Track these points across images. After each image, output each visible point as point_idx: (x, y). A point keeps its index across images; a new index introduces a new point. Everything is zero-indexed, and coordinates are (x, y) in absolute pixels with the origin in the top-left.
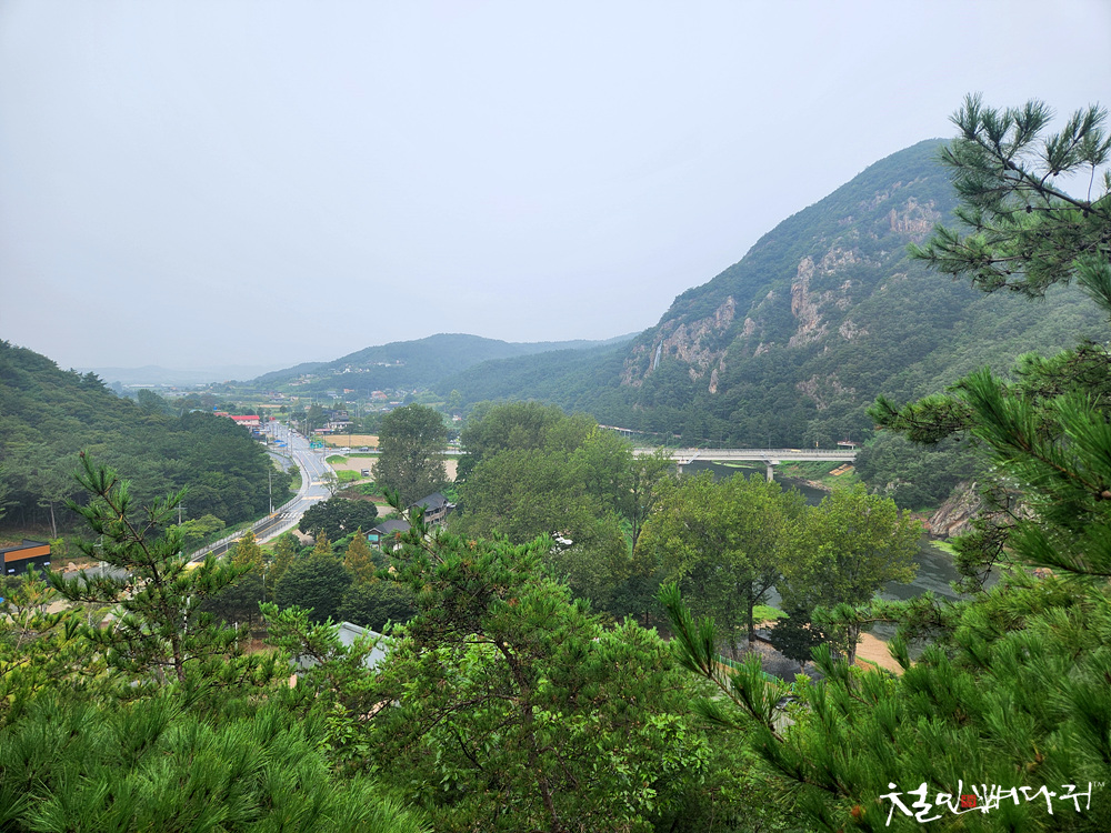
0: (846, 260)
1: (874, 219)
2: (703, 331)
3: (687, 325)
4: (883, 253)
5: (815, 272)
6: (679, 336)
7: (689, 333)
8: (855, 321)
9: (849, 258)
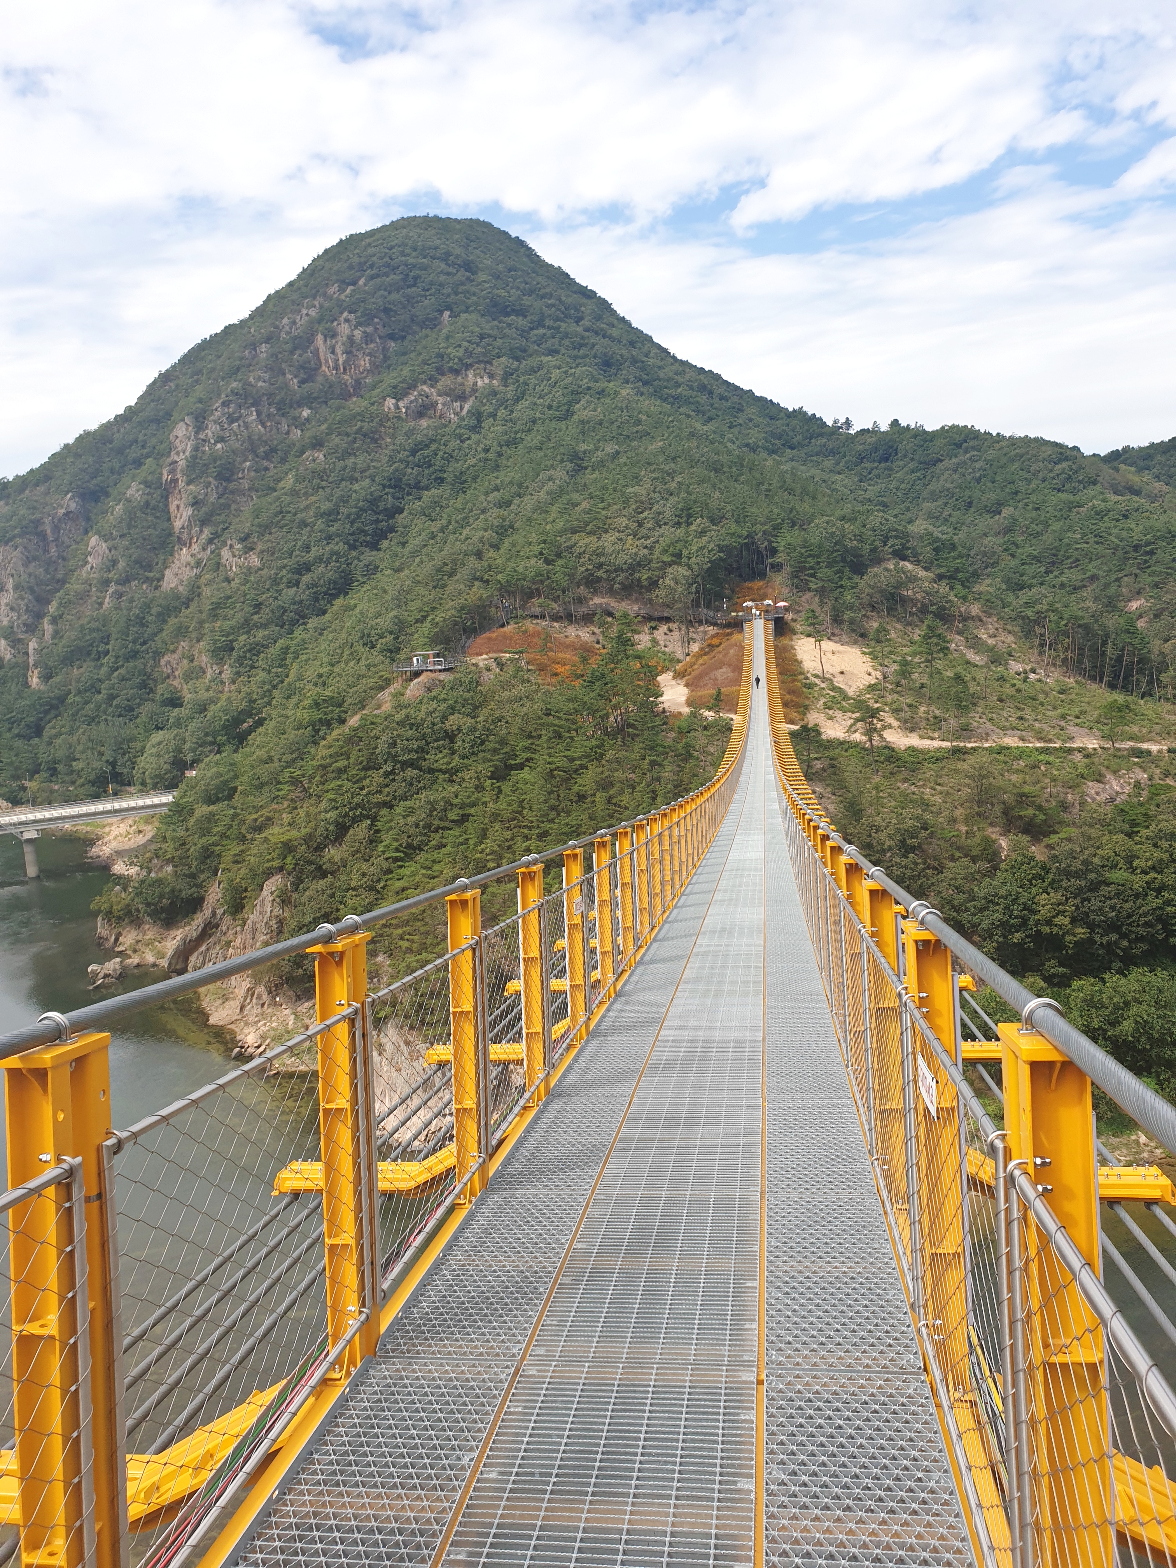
0: (247, 425)
1: (292, 353)
4: (306, 413)
5: (196, 449)
8: (242, 540)
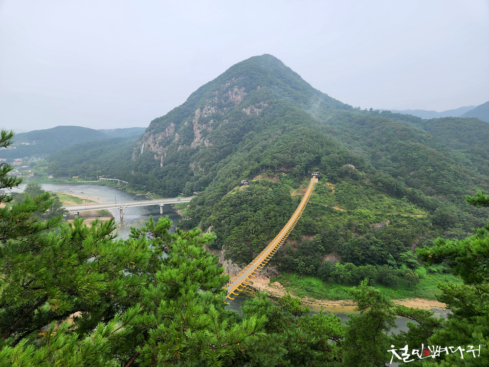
0: (212, 111)
1: (223, 94)
2: (160, 138)
3: (154, 134)
4: (225, 109)
5: (200, 116)
6: (151, 139)
7: (155, 139)
9: (213, 110)
